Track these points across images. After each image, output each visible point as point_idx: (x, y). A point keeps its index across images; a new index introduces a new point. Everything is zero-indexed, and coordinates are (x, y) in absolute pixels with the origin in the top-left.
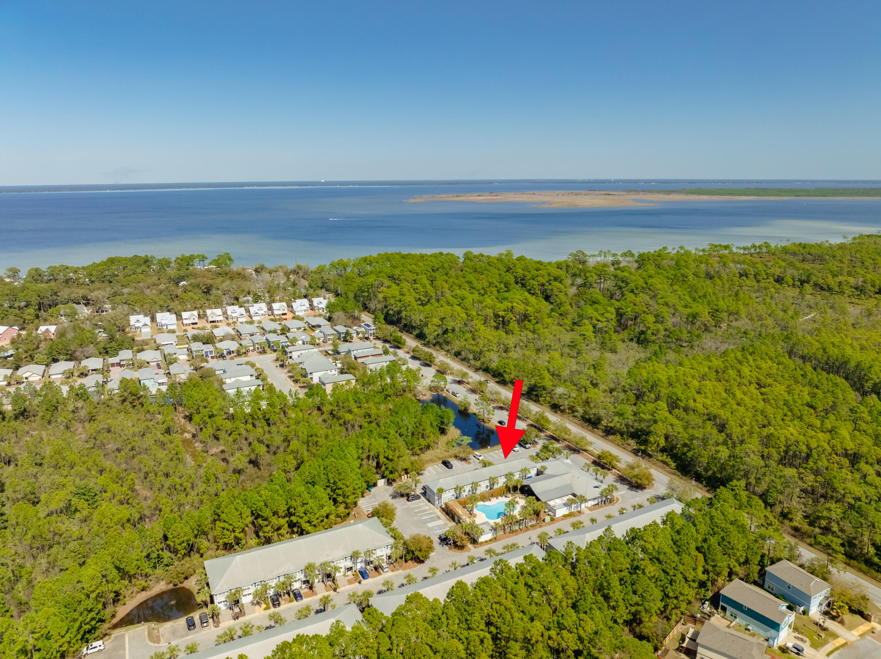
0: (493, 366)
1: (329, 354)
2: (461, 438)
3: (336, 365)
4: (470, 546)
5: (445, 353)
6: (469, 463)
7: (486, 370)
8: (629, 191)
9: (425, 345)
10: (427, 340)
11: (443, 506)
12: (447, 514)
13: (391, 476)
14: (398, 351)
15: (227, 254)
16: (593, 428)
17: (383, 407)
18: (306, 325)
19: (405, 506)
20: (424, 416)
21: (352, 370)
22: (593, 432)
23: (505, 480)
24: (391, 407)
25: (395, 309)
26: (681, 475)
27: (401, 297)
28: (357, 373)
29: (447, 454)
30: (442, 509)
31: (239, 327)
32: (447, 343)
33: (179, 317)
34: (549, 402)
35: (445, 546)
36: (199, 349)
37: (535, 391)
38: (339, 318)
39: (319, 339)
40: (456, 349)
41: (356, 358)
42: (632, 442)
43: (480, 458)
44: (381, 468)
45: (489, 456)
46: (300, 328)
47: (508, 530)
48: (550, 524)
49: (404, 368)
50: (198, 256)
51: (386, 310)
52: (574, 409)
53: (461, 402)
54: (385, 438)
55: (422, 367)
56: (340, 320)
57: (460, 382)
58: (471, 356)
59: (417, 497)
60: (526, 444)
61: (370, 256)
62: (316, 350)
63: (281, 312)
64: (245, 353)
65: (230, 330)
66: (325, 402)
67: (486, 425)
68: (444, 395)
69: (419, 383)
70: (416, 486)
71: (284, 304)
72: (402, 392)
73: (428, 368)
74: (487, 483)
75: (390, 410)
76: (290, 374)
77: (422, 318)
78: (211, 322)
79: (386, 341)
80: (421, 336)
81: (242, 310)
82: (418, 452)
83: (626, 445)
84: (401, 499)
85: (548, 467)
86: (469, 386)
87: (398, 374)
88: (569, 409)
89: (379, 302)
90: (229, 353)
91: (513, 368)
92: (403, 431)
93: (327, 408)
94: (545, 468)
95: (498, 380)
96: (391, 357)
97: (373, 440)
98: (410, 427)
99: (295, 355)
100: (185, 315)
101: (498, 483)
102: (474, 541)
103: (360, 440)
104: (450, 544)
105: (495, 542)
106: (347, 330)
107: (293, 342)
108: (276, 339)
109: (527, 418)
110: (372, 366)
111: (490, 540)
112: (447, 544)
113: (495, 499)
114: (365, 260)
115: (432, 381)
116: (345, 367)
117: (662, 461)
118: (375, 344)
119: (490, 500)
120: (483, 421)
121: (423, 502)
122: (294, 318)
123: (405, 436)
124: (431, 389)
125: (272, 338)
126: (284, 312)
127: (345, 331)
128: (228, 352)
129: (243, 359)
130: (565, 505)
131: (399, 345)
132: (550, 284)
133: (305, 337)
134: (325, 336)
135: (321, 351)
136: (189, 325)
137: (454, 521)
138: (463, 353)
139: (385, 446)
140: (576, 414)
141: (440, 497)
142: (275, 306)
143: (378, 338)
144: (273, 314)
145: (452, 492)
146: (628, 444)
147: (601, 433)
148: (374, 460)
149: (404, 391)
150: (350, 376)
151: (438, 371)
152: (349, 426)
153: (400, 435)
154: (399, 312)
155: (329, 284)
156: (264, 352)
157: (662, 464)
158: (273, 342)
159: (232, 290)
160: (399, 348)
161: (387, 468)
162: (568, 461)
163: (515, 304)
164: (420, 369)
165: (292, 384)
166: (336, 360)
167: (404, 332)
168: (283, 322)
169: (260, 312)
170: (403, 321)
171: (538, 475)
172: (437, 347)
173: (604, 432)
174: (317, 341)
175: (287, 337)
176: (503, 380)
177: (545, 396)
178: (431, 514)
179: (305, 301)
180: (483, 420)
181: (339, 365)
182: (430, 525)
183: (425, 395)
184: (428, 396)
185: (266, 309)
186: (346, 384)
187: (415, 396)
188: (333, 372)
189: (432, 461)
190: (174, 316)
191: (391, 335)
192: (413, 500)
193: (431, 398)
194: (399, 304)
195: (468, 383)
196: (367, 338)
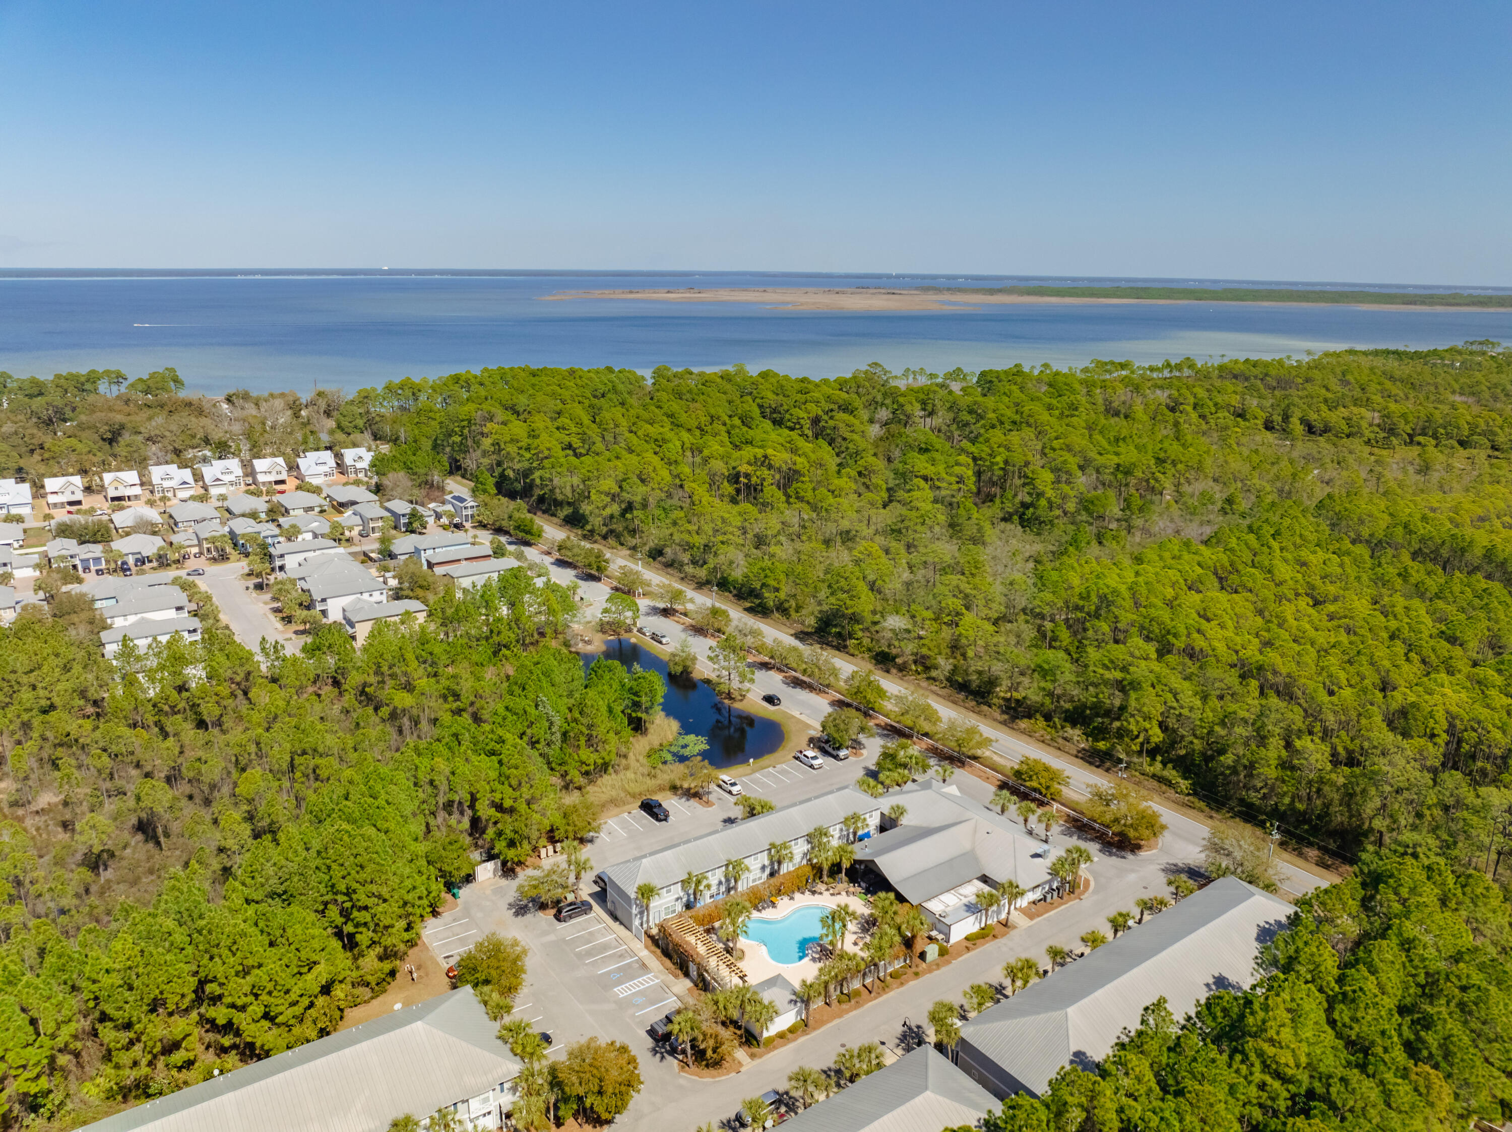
0: (737, 574)
1: (371, 559)
2: (682, 742)
3: (385, 583)
4: (741, 1054)
5: (628, 552)
6: (708, 803)
7: (723, 585)
8: (926, 289)
9: (585, 537)
10: (588, 527)
11: (654, 931)
12: (666, 954)
13: (511, 854)
14: (527, 550)
15: (172, 370)
16: (979, 704)
17: (489, 674)
18: (325, 503)
19: (552, 937)
20: (591, 693)
21: (420, 592)
22: (979, 713)
23: (806, 847)
24: (511, 672)
25: (517, 467)
26: (1207, 809)
27: (530, 441)
28: (432, 598)
29: (651, 783)
30: (651, 937)
31: (174, 507)
32: (633, 532)
33: (38, 490)
34: (869, 650)
35: (669, 1058)
36: (64, 552)
37: (835, 626)
38: (396, 485)
39: (351, 529)
40: (651, 544)
41: (430, 565)
42: (1075, 733)
43: (735, 790)
44: (483, 832)
45: (754, 781)
46: (311, 509)
47: (834, 995)
48: (938, 966)
49: (539, 582)
50: (107, 373)
51: (500, 469)
52: (928, 663)
53: (674, 655)
54: (492, 753)
55: (581, 583)
56: (399, 490)
57: (666, 612)
58: (686, 558)
59: (582, 908)
60: (838, 749)
61: (468, 372)
62: (341, 550)
63: (272, 478)
64: (178, 561)
65: (153, 515)
66: (349, 665)
67: (737, 705)
68: (633, 640)
69: (574, 616)
70: (578, 877)
71: (280, 460)
72: (536, 636)
73: (593, 584)
74: (764, 859)
75: (508, 677)
76: (276, 605)
77: (576, 480)
78: (113, 499)
79: (499, 531)
80: (575, 520)
81: (187, 474)
82: (580, 780)
83: (1060, 740)
84: (540, 914)
85: (907, 806)
86: (688, 621)
87: (527, 598)
88: (915, 662)
89: (485, 454)
90: (142, 561)
91: (782, 577)
92: (539, 730)
93: (354, 679)
94: (900, 811)
95: (748, 605)
96: (508, 562)
97: (459, 762)
98: (558, 721)
99: (291, 562)
100: (51, 484)
101: (791, 859)
102: (749, 1039)
103: (424, 763)
104: (684, 1052)
105: (805, 1033)
106: (414, 509)
107: (291, 534)
108: (250, 530)
109: (828, 686)
110: (466, 583)
111: (792, 1030)
112: (673, 1052)
113: (786, 899)
114: (456, 379)
115: (606, 611)
116: (406, 585)
117: (1154, 776)
118: (475, 537)
119: (773, 905)
120: (729, 696)
121: (599, 921)
122: (298, 488)
123: (543, 743)
124: (603, 628)
125: (243, 527)
126: (280, 478)
127: (408, 511)
128: (137, 560)
129: (171, 573)
130: (971, 908)
131: (529, 537)
132: (831, 418)
133: (319, 524)
134: (364, 521)
135: (354, 554)
136: (62, 505)
137: (687, 974)
138: (668, 551)
139: (493, 775)
140: (934, 673)
141: (644, 910)
142: (260, 465)
143: (482, 526)
144: (255, 482)
145: (677, 891)
146: (1065, 739)
147: (997, 715)
148: (462, 813)
149: (542, 634)
150: (413, 605)
151: (616, 589)
152: (406, 721)
153: (533, 744)
154: (527, 473)
155: (381, 425)
156: (223, 557)
157: (1155, 783)
158: (244, 535)
159: (167, 434)
160: (528, 544)
161: (500, 834)
162: (952, 790)
163: (770, 451)
164: (574, 588)
165: (279, 625)
166: (386, 570)
167: (539, 513)
168: (276, 498)
169: (227, 478)
170: (538, 492)
171: (882, 829)
172: (612, 541)
173: (1003, 712)
174: (347, 533)
175: (279, 526)
176: (759, 605)
177: (860, 634)
178: (621, 956)
179: (327, 456)
180: (729, 693)
181: (393, 583)
182: (623, 991)
183: (588, 642)
184: (597, 645)
185: (239, 472)
186: (403, 623)
187: (567, 644)
188: (377, 597)
189: (614, 802)
190: (26, 487)
191: (510, 517)
192: (571, 917)
193: (603, 648)
194: (528, 455)
195: (685, 615)
196: (458, 526)
